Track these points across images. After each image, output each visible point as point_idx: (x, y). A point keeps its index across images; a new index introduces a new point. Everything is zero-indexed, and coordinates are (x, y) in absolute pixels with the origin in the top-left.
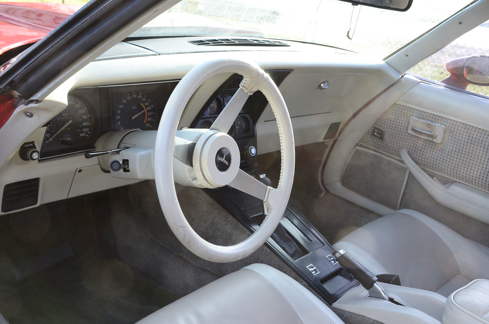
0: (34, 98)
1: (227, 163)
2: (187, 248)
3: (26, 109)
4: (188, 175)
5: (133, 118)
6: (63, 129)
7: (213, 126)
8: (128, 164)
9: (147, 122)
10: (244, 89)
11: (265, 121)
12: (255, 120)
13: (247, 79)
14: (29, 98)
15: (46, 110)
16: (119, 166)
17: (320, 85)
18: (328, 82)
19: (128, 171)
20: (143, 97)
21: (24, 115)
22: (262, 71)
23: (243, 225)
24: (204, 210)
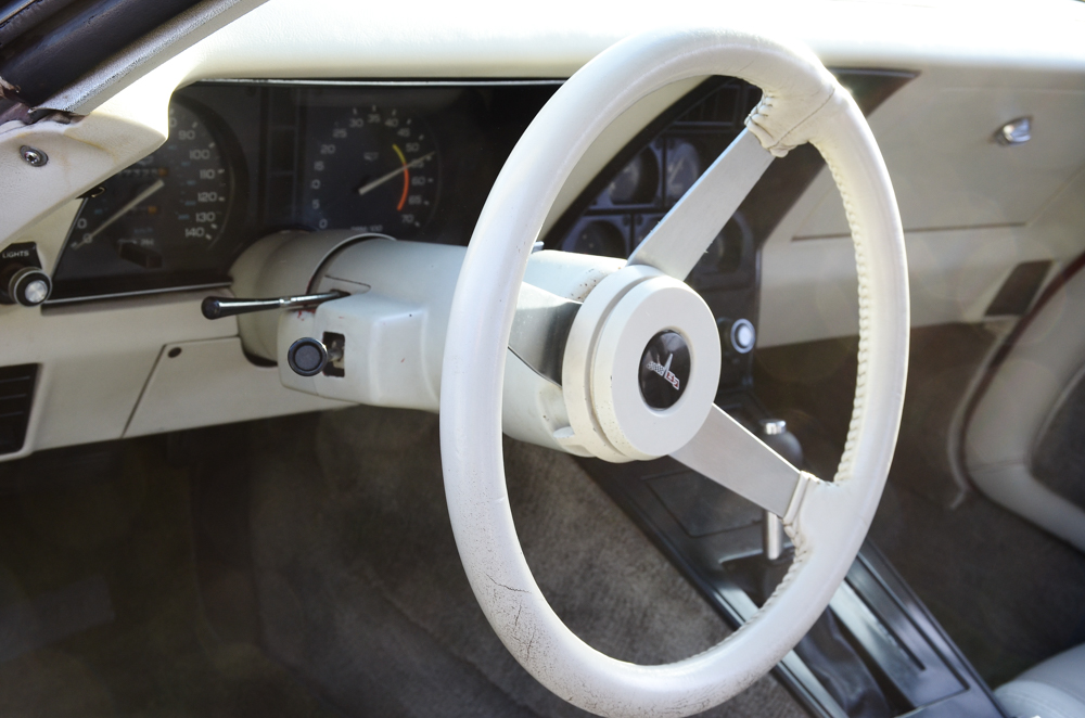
0: (59, 103)
1: (675, 382)
2: (521, 661)
3: (25, 137)
4: (541, 411)
5: (363, 191)
6: (131, 206)
7: (639, 252)
8: (340, 350)
9: (408, 208)
10: (760, 134)
11: (795, 239)
12: (762, 233)
13: (775, 103)
14: (42, 102)
15: (94, 147)
16: (317, 357)
17: (999, 132)
18: (1030, 119)
19: (340, 373)
20: (402, 124)
21: (16, 156)
22: (829, 80)
23: (693, 584)
24: (566, 521)
